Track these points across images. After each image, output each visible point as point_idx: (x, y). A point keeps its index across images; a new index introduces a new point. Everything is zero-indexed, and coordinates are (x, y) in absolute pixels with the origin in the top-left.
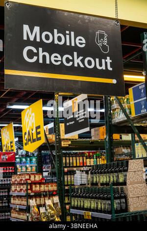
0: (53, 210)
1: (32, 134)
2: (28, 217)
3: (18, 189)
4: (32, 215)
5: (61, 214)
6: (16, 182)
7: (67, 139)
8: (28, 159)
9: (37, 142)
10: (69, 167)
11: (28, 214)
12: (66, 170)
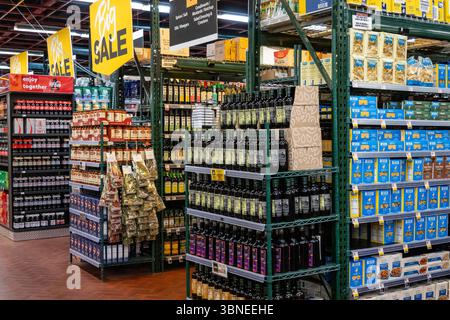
0: (144, 170)
1: (110, 43)
2: (102, 180)
3: (85, 135)
4: (110, 177)
5: (157, 177)
6: (81, 124)
7: (171, 56)
8: (96, 91)
9: (118, 58)
10: (173, 102)
11: (102, 176)
12: (167, 106)
